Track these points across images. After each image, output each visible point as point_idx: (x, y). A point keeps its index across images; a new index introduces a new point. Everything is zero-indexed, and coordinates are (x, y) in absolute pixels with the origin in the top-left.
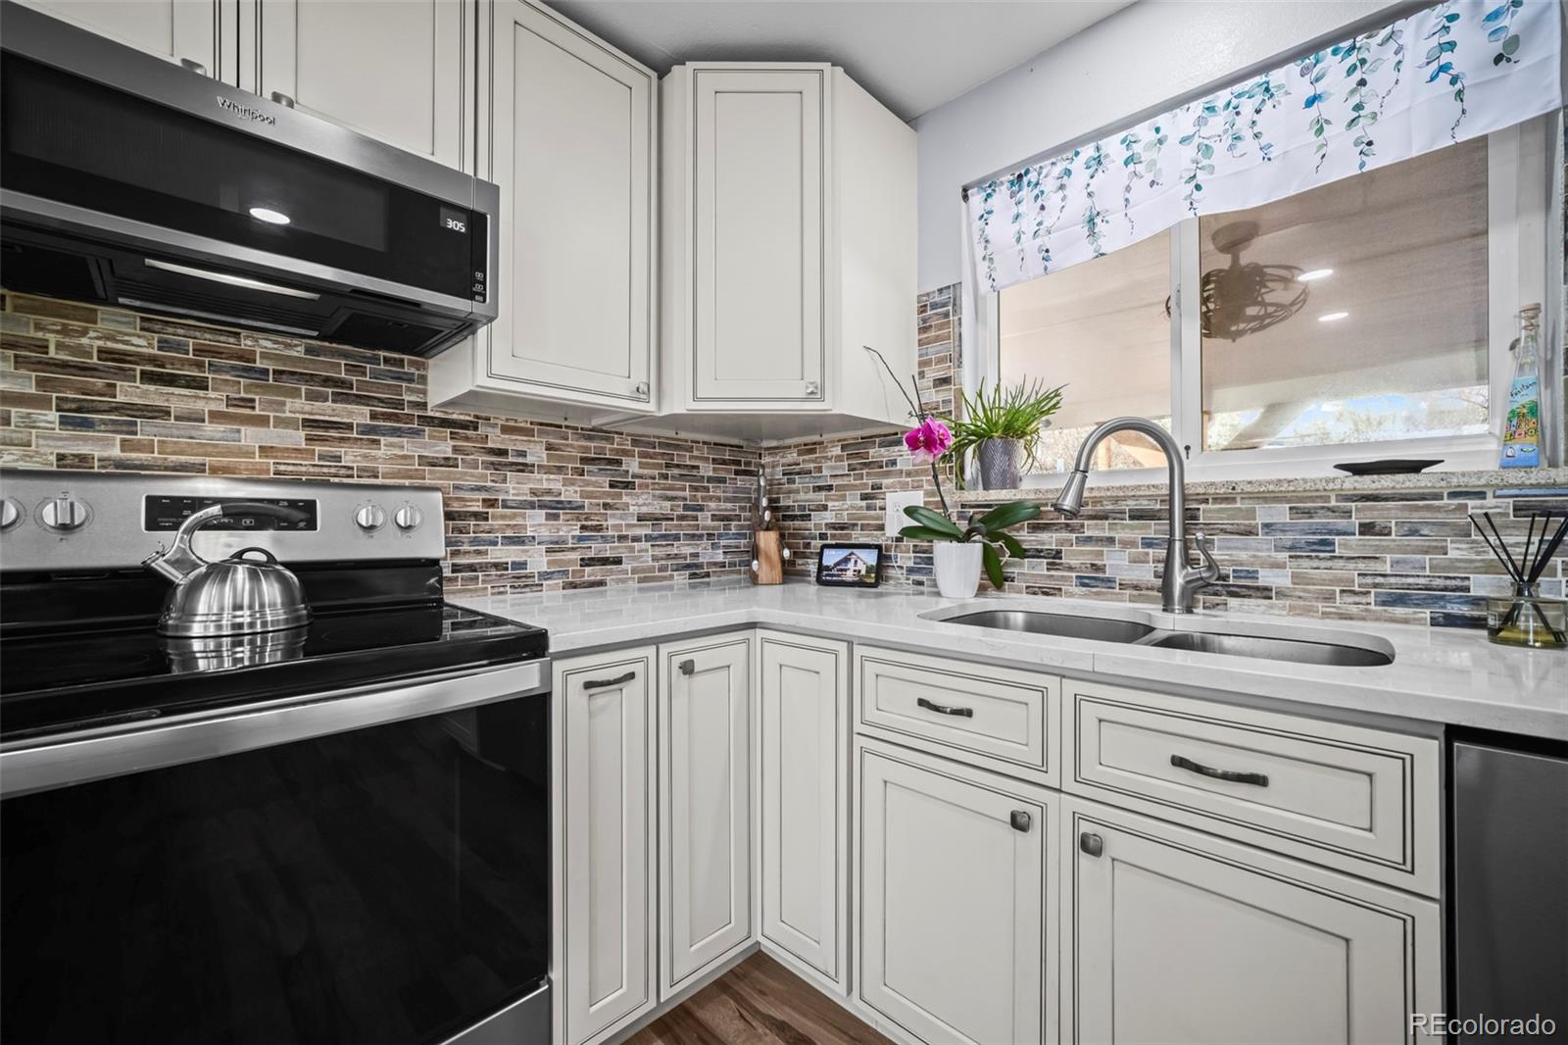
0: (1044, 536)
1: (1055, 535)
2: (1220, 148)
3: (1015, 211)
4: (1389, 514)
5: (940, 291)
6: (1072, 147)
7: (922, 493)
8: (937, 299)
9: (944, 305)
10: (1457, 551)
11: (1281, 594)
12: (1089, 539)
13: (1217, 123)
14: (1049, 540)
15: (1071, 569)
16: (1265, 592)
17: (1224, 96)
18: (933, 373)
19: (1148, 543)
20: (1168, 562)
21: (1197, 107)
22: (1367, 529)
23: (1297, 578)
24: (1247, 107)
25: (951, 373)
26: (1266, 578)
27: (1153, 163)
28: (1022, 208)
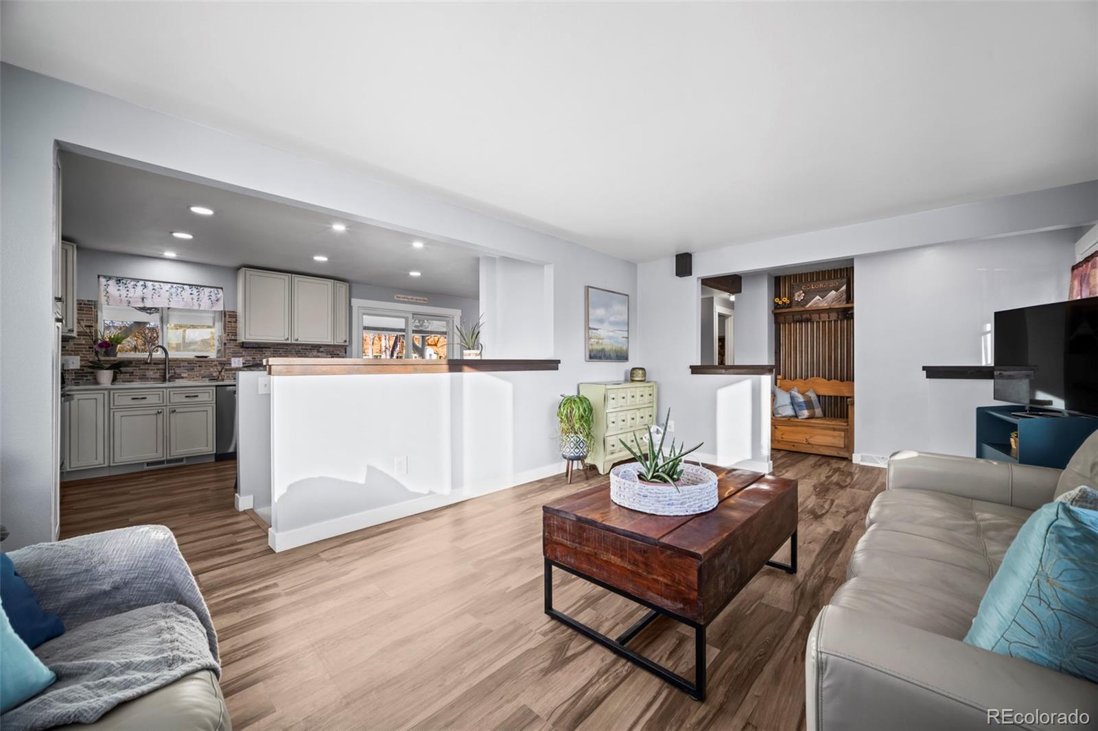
0: (128, 369)
1: (131, 368)
2: (174, 295)
3: (118, 288)
4: (203, 364)
5: (88, 301)
6: (138, 280)
7: (79, 357)
8: (86, 302)
9: (90, 305)
10: (212, 370)
11: (186, 378)
12: (142, 369)
13: (173, 290)
14: (130, 369)
15: (136, 376)
16: (183, 378)
17: (175, 285)
18: (83, 324)
19: (158, 369)
20: (165, 373)
21: (170, 285)
22: (199, 366)
23: (189, 375)
24: (180, 290)
25: (93, 325)
26: (183, 375)
27: (159, 292)
28: (120, 288)
